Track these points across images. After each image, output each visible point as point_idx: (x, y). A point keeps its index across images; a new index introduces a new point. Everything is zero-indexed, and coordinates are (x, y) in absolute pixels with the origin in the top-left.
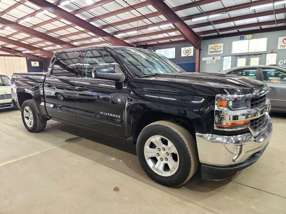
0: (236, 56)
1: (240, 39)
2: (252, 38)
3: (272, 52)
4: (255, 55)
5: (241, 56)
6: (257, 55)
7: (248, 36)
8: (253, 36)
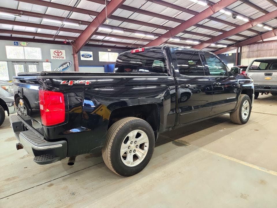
0: (13, 62)
1: (15, 45)
2: (27, 46)
3: (47, 61)
4: (33, 62)
5: (18, 62)
6: (34, 62)
7: (22, 43)
8: (27, 44)
